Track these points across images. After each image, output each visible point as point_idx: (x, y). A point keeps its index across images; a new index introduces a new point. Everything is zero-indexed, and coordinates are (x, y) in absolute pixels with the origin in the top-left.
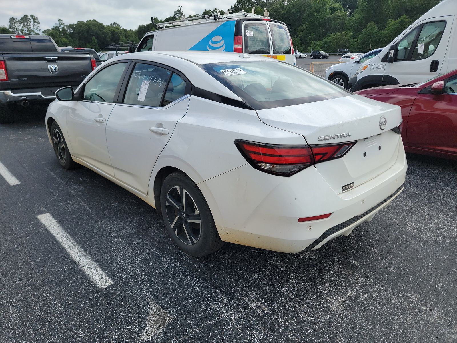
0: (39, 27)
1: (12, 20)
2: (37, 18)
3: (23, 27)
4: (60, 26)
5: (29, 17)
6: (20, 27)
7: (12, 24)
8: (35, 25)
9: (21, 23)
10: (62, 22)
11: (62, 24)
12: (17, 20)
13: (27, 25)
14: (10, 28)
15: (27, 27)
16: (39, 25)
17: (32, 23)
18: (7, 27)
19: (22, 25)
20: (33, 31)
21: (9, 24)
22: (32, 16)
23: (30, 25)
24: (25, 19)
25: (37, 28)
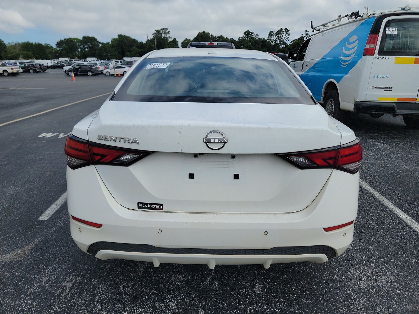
0: (289, 37)
1: (271, 33)
2: (289, 30)
3: (277, 38)
4: (305, 36)
5: (284, 30)
6: (274, 38)
7: (270, 36)
8: (286, 36)
9: (276, 35)
10: (308, 33)
11: (307, 34)
12: (274, 33)
13: (280, 36)
14: (268, 39)
15: (280, 38)
16: (289, 36)
17: (284, 34)
18: (266, 38)
19: (276, 37)
20: (283, 41)
21: (268, 36)
22: (286, 29)
23: (282, 36)
24: (280, 31)
25: (287, 39)
